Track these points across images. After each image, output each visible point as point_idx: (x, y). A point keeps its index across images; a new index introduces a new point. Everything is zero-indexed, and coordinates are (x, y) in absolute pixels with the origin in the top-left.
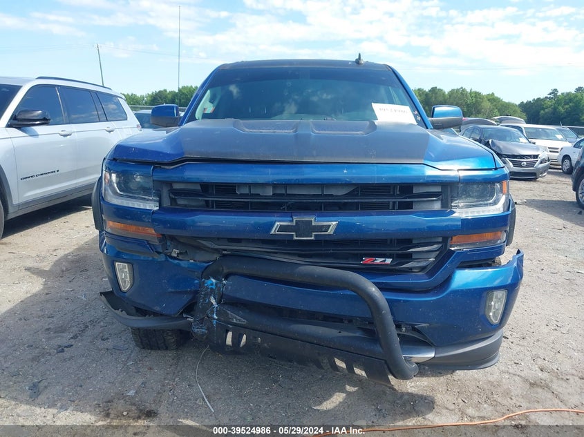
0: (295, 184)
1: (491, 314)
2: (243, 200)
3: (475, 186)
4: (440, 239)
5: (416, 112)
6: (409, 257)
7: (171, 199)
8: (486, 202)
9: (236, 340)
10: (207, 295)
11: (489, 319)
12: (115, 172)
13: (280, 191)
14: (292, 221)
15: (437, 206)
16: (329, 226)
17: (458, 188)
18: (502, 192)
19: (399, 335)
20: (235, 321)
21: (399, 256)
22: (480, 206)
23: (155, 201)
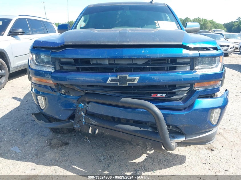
0: (118, 59)
1: (213, 120)
2: (93, 67)
3: (207, 59)
4: (189, 85)
5: (178, 25)
6: (174, 94)
7: (60, 66)
8: (212, 67)
9: (94, 131)
10: (80, 111)
11: (211, 122)
12: (35, 54)
13: (112, 62)
14: (117, 77)
15: (188, 69)
16: (135, 79)
17: (198, 60)
18: (220, 62)
19: (168, 130)
20: (92, 123)
21: (169, 93)
22: (209, 68)
23: (52, 67)
